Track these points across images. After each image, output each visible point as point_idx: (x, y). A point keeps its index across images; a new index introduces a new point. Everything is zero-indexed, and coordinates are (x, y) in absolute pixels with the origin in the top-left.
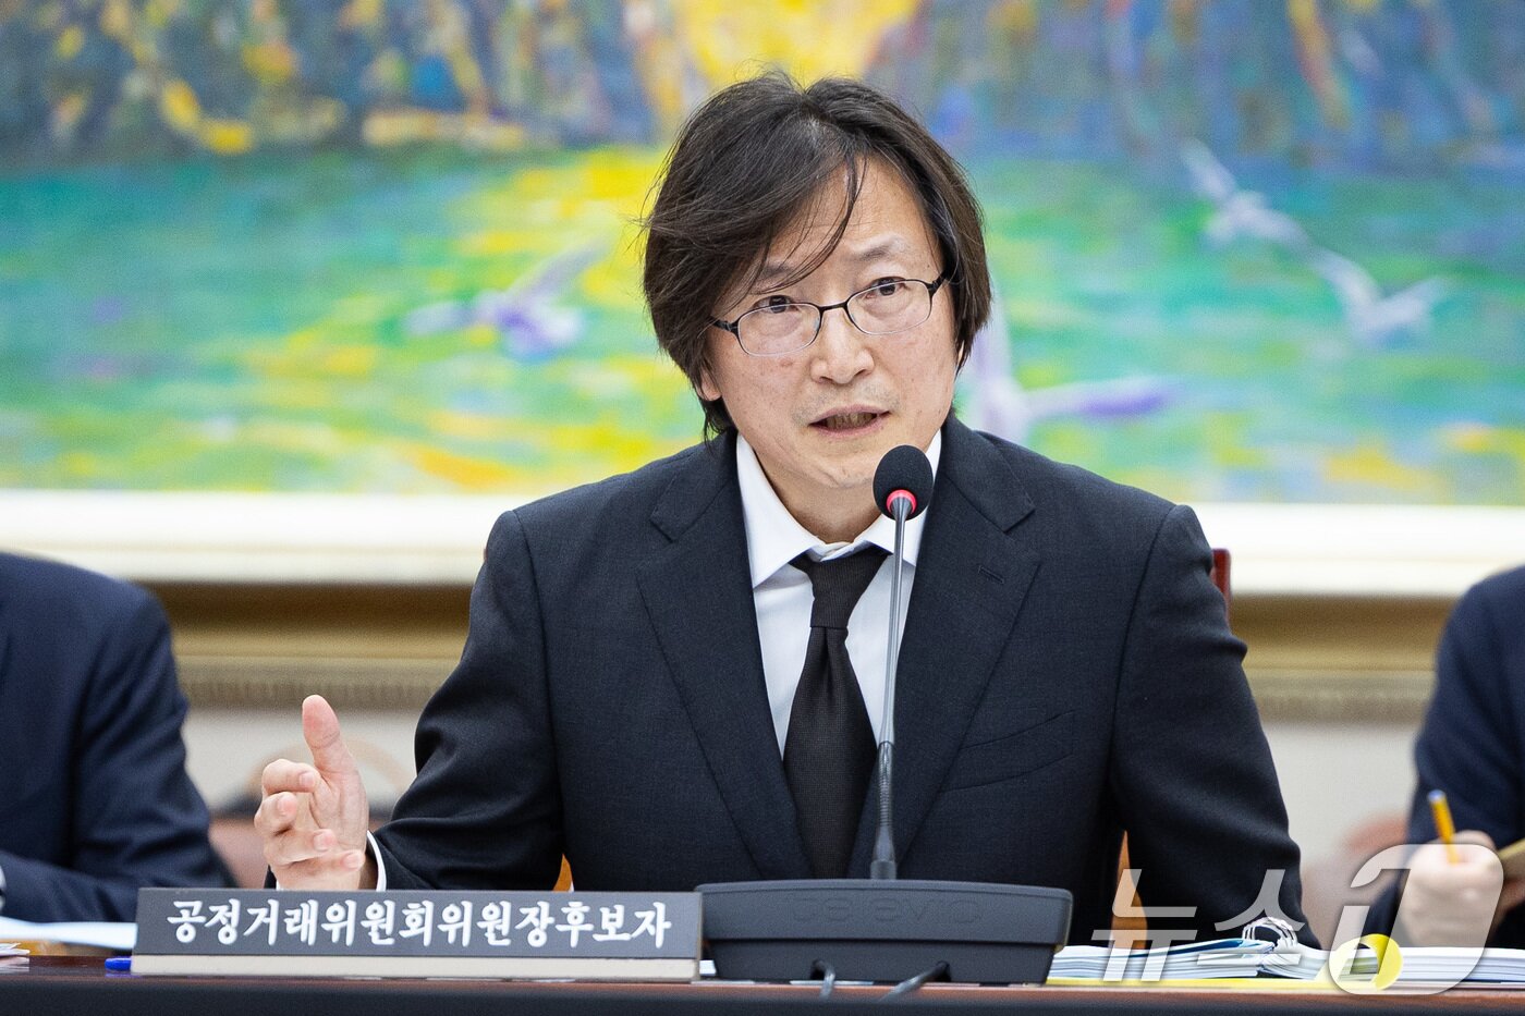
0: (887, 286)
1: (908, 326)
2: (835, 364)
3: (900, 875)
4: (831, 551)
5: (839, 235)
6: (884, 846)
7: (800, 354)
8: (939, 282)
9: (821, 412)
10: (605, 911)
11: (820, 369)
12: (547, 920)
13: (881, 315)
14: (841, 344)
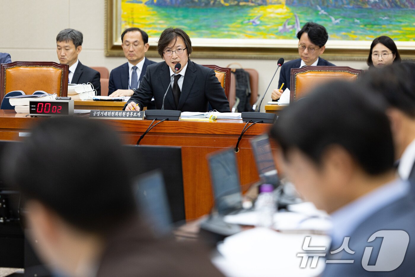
0: (179, 49)
1: (182, 53)
2: (174, 57)
3: (164, 109)
4: (176, 75)
5: (175, 44)
6: (163, 106)
7: (171, 56)
8: (185, 49)
9: (173, 62)
10: (134, 113)
11: (172, 57)
12: (129, 114)
13: (179, 52)
14: (174, 55)
